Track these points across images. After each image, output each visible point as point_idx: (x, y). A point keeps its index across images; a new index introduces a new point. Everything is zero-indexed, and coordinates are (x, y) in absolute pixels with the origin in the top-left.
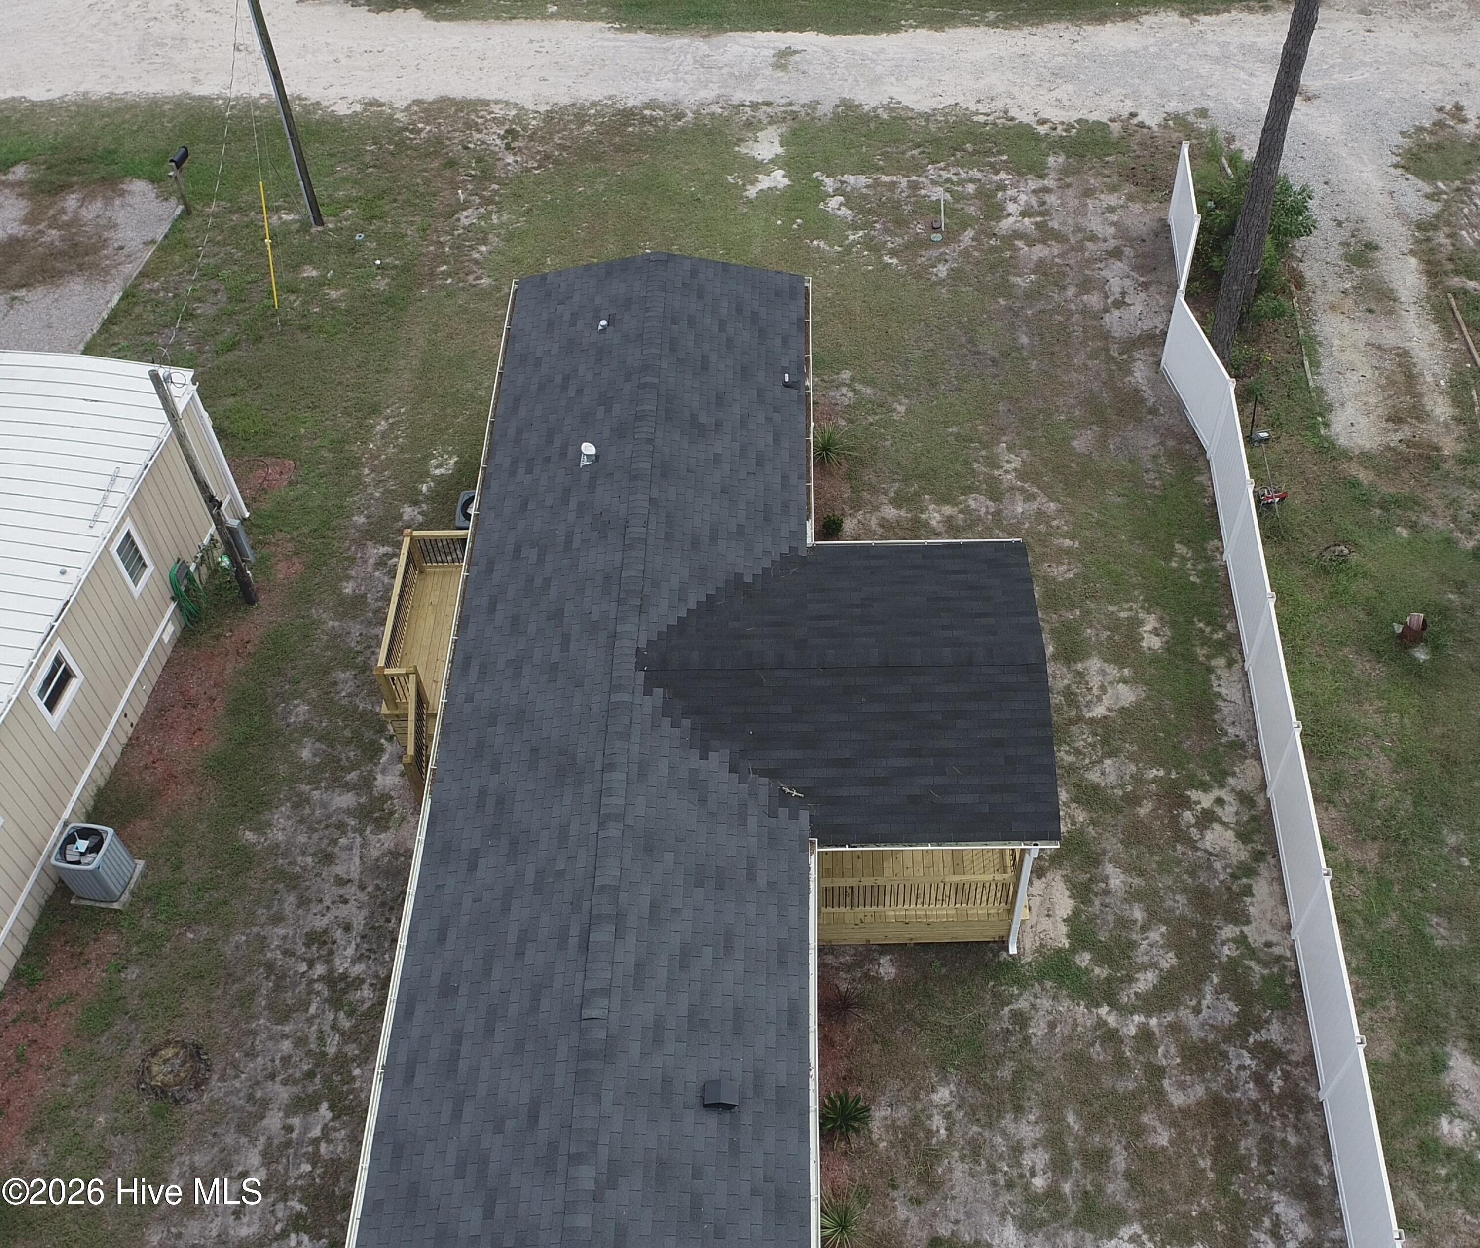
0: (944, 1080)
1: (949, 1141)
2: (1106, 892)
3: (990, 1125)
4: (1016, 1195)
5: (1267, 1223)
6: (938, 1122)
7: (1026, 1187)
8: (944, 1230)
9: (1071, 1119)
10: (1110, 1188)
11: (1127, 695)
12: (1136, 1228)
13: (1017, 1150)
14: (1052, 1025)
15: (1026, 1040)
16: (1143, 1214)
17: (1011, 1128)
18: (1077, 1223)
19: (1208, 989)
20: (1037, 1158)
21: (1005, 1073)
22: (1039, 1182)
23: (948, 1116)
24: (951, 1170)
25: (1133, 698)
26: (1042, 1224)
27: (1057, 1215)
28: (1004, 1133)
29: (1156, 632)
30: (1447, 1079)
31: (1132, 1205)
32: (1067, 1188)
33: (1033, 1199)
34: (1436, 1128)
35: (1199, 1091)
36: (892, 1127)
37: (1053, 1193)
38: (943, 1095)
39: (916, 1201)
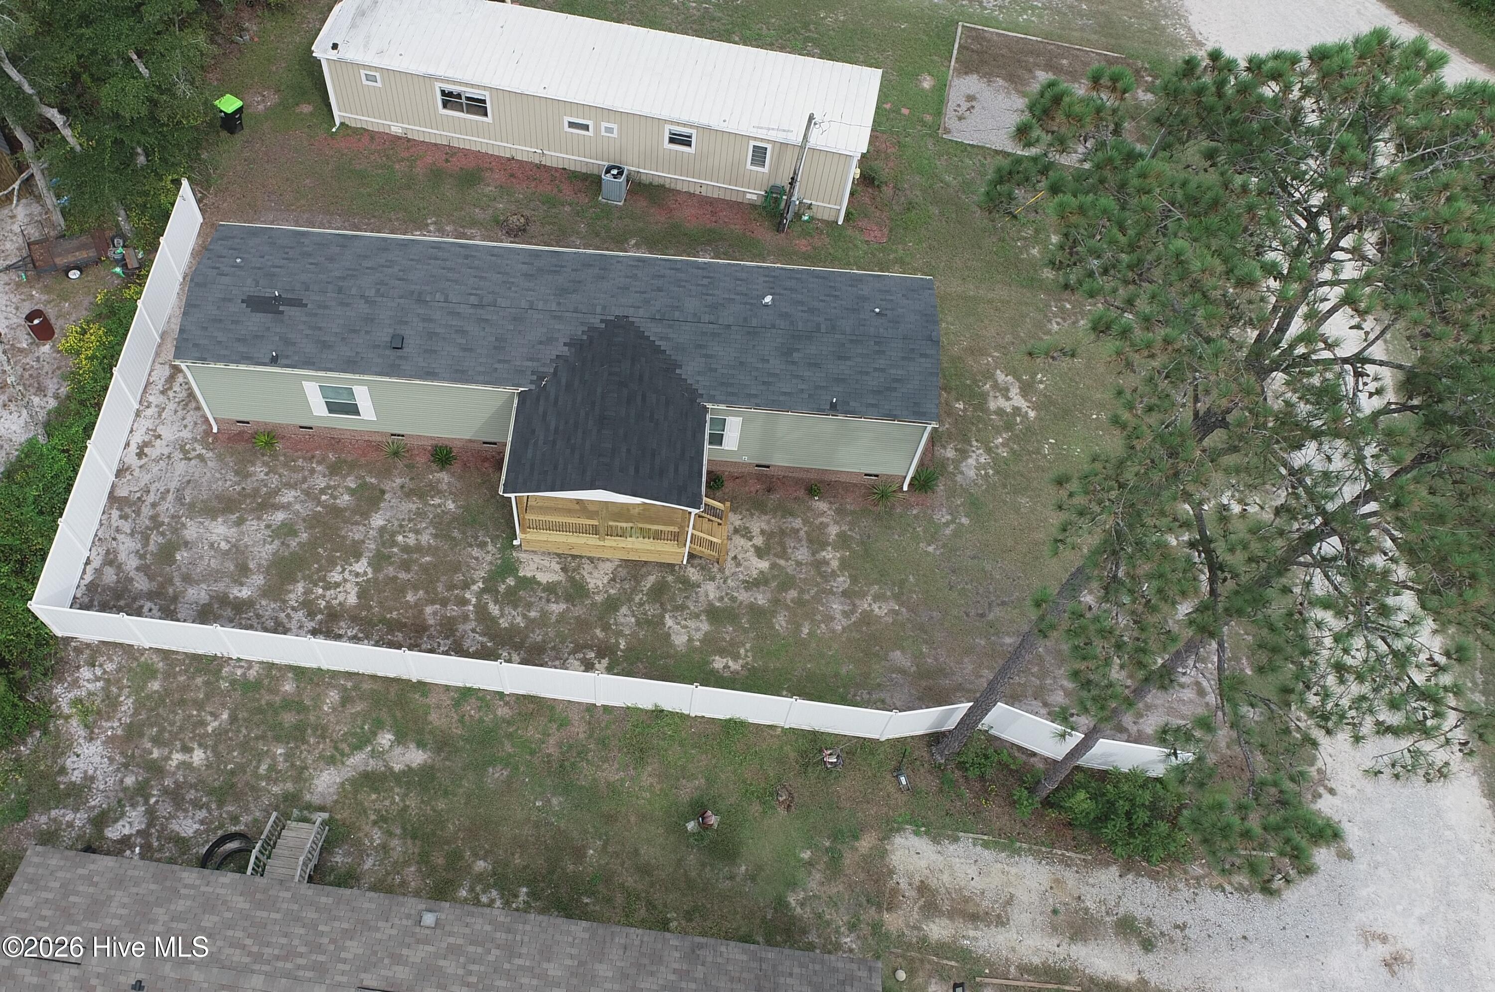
0: (457, 507)
1: (426, 504)
2: (548, 601)
3: (431, 522)
4: (396, 527)
5: (361, 635)
6: (437, 501)
7: (399, 533)
8: (387, 496)
9: (428, 559)
10: (391, 569)
11: (680, 639)
12: (370, 576)
13: (417, 532)
14: (477, 559)
15: (471, 546)
16: (376, 580)
17: (429, 531)
18: (378, 550)
19: (485, 639)
20: (411, 540)
21: (456, 534)
22: (400, 538)
23: (440, 506)
24: (414, 503)
25: (677, 642)
26: (381, 536)
27: (383, 544)
28: (426, 528)
29: (727, 667)
30: (412, 746)
31: (381, 576)
32: (395, 550)
33: (393, 534)
34: (389, 731)
35: (431, 622)
36: (439, 481)
37: (394, 543)
38: (451, 505)
39: (402, 487)
